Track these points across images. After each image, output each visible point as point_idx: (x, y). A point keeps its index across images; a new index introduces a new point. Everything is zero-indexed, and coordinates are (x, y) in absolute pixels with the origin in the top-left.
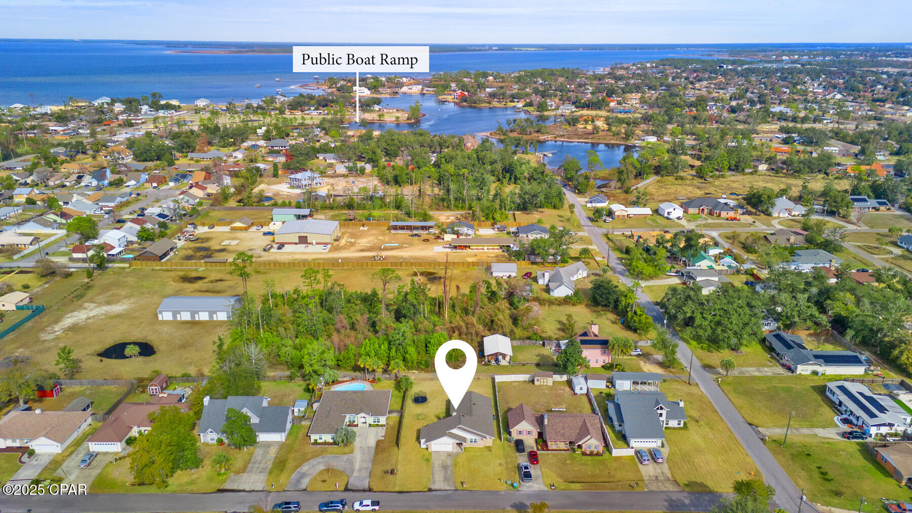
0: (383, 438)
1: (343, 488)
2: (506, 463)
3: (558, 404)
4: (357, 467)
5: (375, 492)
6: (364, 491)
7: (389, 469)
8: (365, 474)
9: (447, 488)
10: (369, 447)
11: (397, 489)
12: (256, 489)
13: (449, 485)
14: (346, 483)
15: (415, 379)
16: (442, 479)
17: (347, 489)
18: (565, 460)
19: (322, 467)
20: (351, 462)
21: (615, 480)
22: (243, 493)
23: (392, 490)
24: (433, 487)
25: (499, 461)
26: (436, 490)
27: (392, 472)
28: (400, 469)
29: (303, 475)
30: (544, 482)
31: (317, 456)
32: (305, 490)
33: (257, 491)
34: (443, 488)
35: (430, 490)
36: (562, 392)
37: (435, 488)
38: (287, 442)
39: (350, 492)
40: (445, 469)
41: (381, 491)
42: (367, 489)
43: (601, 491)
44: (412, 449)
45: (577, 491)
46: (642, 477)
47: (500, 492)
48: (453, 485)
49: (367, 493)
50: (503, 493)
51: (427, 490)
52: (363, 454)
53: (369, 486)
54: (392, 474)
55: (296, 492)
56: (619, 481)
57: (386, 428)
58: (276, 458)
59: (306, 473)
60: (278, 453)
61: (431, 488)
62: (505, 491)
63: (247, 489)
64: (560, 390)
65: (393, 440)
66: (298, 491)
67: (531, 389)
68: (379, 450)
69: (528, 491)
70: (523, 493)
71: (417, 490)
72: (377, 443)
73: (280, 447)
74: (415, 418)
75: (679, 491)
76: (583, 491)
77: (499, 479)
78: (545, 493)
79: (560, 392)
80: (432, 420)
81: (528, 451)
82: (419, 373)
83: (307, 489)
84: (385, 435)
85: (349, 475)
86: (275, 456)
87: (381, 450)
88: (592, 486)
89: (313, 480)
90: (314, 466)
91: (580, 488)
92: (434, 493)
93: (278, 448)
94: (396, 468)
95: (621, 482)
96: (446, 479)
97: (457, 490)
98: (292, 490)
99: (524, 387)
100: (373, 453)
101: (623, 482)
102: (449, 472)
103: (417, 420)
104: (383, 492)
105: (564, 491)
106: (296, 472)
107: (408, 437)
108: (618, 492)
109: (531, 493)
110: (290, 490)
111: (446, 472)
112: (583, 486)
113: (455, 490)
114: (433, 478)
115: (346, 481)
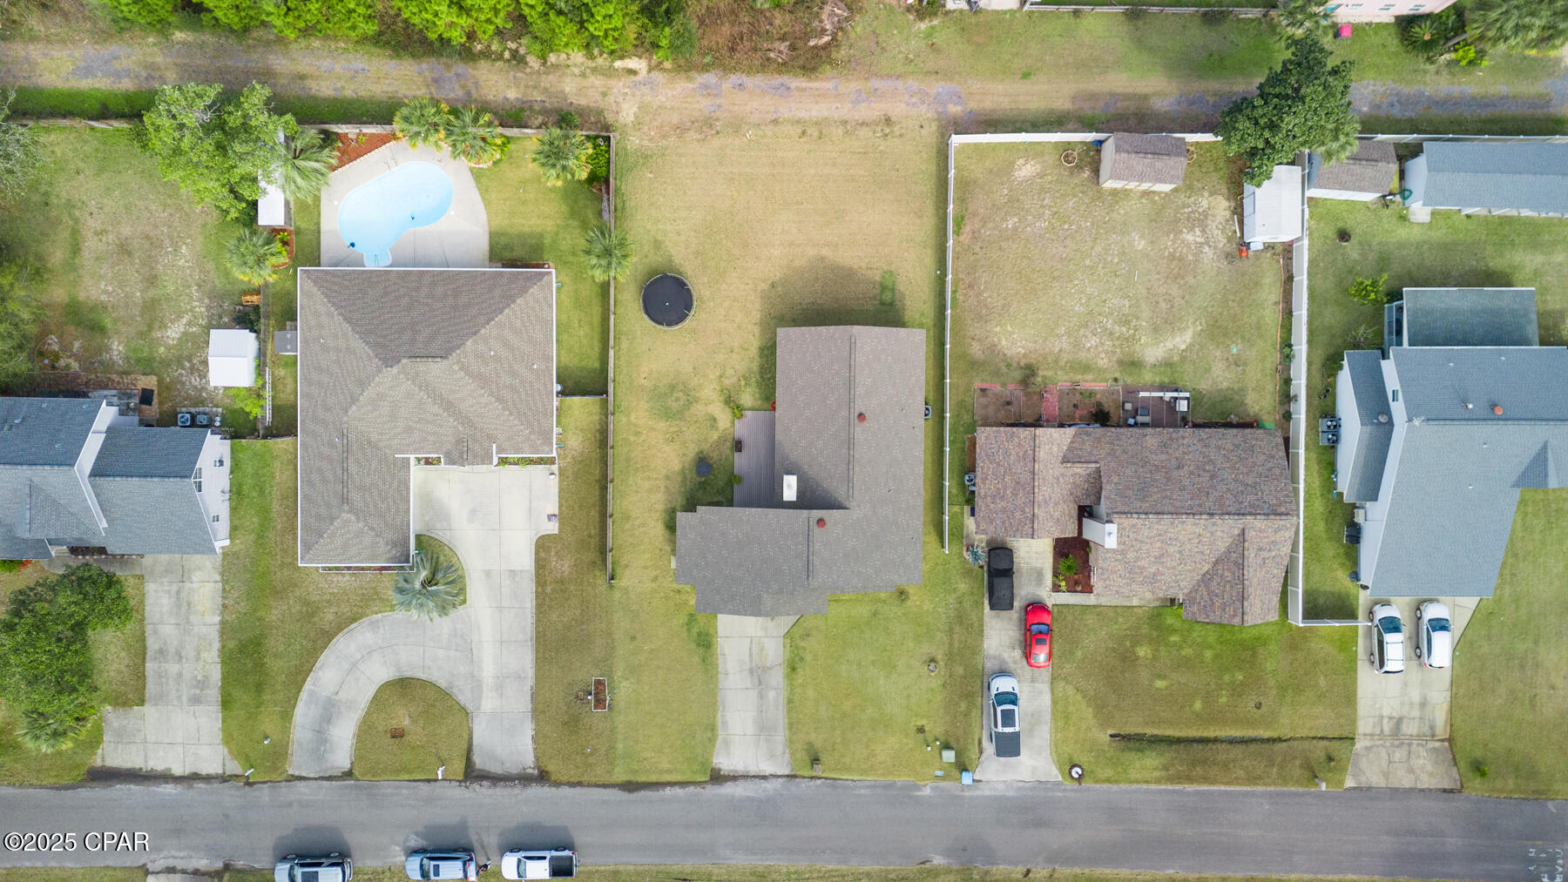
0: (553, 527)
1: (459, 767)
2: (950, 657)
3: (1165, 324)
4: (488, 671)
5: (558, 784)
6: (524, 779)
7: (589, 676)
8: (519, 702)
9: (767, 768)
10: (513, 573)
11: (620, 775)
12: (205, 770)
13: (772, 756)
14: (465, 746)
15: (638, 125)
16: (750, 728)
17: (472, 774)
18: (1135, 643)
19: (379, 673)
20: (469, 652)
21: (1266, 734)
22: (169, 789)
23: (606, 779)
24: (723, 762)
25: (927, 649)
26: (734, 778)
27: (599, 694)
28: (623, 690)
29: (329, 712)
30: (1056, 745)
31: (354, 620)
32: (348, 774)
33: (208, 778)
34: (753, 770)
35: (717, 777)
36: (1198, 240)
37: (732, 768)
38: (237, 541)
39: (485, 783)
40: (760, 684)
41: (575, 780)
42: (530, 771)
43: (1215, 788)
44: (653, 585)
45: (1145, 786)
46: (1353, 722)
47: (918, 788)
48: (784, 753)
49: (535, 791)
50: (927, 791)
51: (708, 778)
52: (500, 608)
53: (537, 758)
54: (600, 702)
55: (326, 783)
56: (1280, 740)
57: (560, 468)
58: (225, 629)
59: (337, 698)
60: (224, 606)
61: (720, 770)
62: (934, 784)
63: (177, 770)
64: (1191, 229)
65: (590, 536)
66: (330, 778)
67: (1079, 227)
68: (548, 590)
69: (1001, 787)
70: (987, 793)
71: (680, 778)
72: (537, 553)
73: (222, 574)
74: (654, 411)
75: (1445, 791)
76: (1163, 787)
77: (921, 730)
78: (1050, 794)
79: (1190, 237)
80: (715, 420)
81: (1023, 593)
82: (649, 71)
83: (356, 772)
84: (560, 506)
85: (470, 707)
86: (217, 619)
87: (554, 590)
88: (1194, 763)
89: (366, 730)
90: (354, 665)
91: (1156, 774)
92: (728, 789)
93: (218, 578)
94: (611, 677)
95: (1284, 744)
96: (763, 729)
97: (795, 776)
98: (312, 775)
99: (1055, 209)
100: (529, 603)
101: (1291, 743)
102: (772, 694)
103: (662, 425)
104: (580, 784)
105: (1105, 786)
106: (303, 695)
107: (637, 518)
108: (1263, 794)
109: (1011, 793)
110: (304, 774)
111: (761, 696)
112: (1166, 768)
113: (788, 776)
114: (725, 723)
115: (466, 736)
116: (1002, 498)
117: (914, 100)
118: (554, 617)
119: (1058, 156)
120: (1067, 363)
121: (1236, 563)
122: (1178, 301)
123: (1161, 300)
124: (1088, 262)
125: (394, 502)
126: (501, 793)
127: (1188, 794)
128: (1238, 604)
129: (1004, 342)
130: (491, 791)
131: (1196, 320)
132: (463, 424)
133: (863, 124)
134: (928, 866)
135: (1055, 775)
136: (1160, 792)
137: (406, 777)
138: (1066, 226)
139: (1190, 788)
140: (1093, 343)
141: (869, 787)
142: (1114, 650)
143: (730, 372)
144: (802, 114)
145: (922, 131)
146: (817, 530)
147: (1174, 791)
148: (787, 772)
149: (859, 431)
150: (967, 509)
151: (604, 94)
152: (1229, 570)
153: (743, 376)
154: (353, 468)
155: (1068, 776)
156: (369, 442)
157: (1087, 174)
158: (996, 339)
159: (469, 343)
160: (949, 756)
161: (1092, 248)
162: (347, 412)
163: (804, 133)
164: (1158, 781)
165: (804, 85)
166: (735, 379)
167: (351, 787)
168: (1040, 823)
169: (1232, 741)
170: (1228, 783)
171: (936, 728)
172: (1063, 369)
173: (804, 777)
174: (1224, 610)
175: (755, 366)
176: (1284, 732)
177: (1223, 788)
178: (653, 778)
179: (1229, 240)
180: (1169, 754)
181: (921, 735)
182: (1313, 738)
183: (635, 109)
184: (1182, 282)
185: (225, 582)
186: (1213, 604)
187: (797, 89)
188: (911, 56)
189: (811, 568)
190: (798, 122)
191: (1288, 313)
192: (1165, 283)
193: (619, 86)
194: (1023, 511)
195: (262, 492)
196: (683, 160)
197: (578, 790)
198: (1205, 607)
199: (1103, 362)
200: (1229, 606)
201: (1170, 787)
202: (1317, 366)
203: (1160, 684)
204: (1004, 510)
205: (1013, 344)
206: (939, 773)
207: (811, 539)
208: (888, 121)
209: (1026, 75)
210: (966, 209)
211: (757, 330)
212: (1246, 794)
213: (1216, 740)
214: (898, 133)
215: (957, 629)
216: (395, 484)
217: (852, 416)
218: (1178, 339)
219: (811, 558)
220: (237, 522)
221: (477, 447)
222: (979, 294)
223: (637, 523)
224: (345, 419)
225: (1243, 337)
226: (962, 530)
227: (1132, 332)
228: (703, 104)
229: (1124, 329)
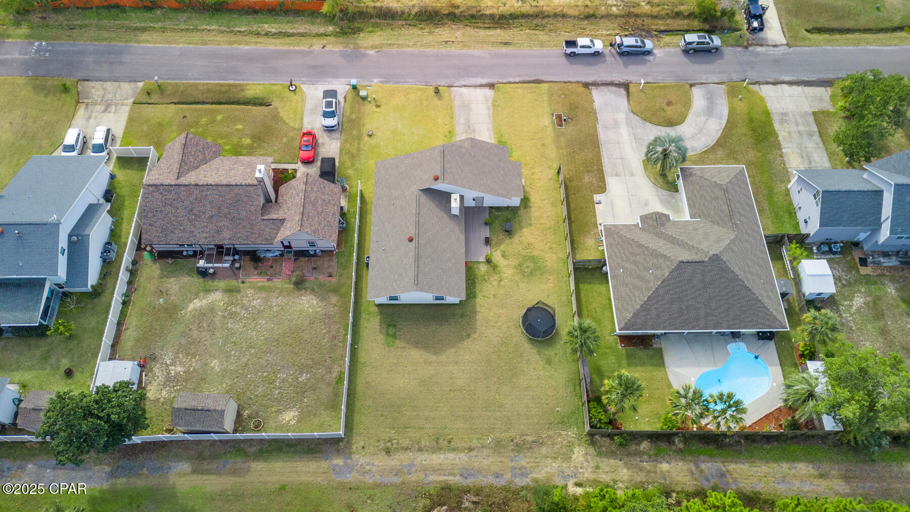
0: (597, 197)
1: (632, 88)
2: (359, 138)
3: (206, 313)
4: (624, 131)
5: (578, 82)
6: (596, 84)
7: (565, 129)
8: (604, 117)
9: (464, 90)
10: (618, 175)
11: (545, 86)
12: (770, 87)
13: (461, 95)
14: (630, 98)
16: (474, 106)
17: (626, 86)
18: (252, 144)
19: (686, 128)
20: (637, 138)
21: (183, 106)
22: (787, 78)
23: (552, 84)
24: (488, 92)
25: (373, 141)
26: (481, 86)
27: (560, 121)
28: (547, 121)
29: (709, 111)
30: (304, 100)
31: (705, 152)
32: (691, 85)
33: (767, 83)
34: (472, 89)
35: (491, 86)
36: (173, 368)
37: (483, 90)
38: (784, 188)
39: (618, 82)
40: (469, 126)
41: (568, 84)
42: (593, 88)
43: (218, 82)
44: (534, 171)
45: (255, 82)
46: (132, 110)
47: (381, 82)
48: (454, 96)
49: (590, 79)
50: (375, 80)
51: (496, 85)
52: (622, 158)
53: (591, 93)
54: (559, 117)
55: (704, 82)
56: (175, 103)
57: (597, 228)
58: (779, 147)
59: (707, 117)
60: (782, 156)
61: (490, 89)
62: (372, 83)
63: (785, 87)
64: (177, 374)
65: (574, 194)
66: (702, 84)
67: (256, 374)
68: (595, 167)
69: (334, 83)
70: (343, 80)
71: (511, 85)
72: (605, 185)
73: (788, 172)
74: (542, 261)
75: (88, 80)
76: (245, 82)
77: (378, 106)
78: (308, 79)
79: (179, 369)
80: (503, 256)
81: (315, 169)
82: (566, 485)
83: (688, 86)
84: (594, 208)
85: (631, 114)
86: (784, 150)
87: (592, 167)
88: (226, 92)
89: (688, 104)
90: (700, 131)
91: (248, 87)
92: (485, 81)
93: (789, 170)
94: (554, 129)
95: (174, 101)
96: (466, 107)
97: (448, 87)
98: (712, 85)
99: (272, 386)
100: (605, 161)
101: (170, 101)
102: (462, 121)
103: (536, 253)
104: (565, 82)
105: (277, 83)
106: (725, 118)
107: (547, 203)
108: (191, 79)
109: (330, 79)
110: (716, 85)
111: (468, 120)
112: (242, 90)
113: (452, 87)
114: (488, 108)
115: (631, 102)
116: (324, 200)
117: (368, 467)
118: (590, 155)
119: (265, 426)
120: (275, 291)
121: (186, 164)
122: (194, 327)
123: (206, 328)
124: (253, 351)
125: (695, 196)
126: (608, 78)
127: (231, 79)
128: (188, 143)
129: (315, 302)
130: (613, 79)
131: (184, 316)
132: (662, 233)
133: (407, 449)
134: (377, 50)
135: (304, 88)
136: (247, 80)
137: (661, 84)
138: (265, 374)
139: (231, 82)
140: (255, 302)
141: (408, 82)
142: (264, 142)
143: (495, 283)
144: (451, 456)
145: (362, 444)
146: (439, 174)
147: (239, 80)
148: (453, 89)
149: (412, 232)
150: (345, 210)
151: (597, 467)
152: (191, 162)
153: (486, 281)
154: (725, 208)
155: (298, 86)
156: (718, 224)
157: (246, 413)
158: (320, 304)
159: (667, 274)
160: (363, 93)
161: (249, 360)
162: (736, 236)
163: (450, 442)
164: (247, 85)
165: (450, 478)
166: (492, 279)
167: (689, 80)
168: (315, 67)
169: (203, 103)
170: (208, 83)
171: (369, 108)
172: (277, 288)
173: (444, 86)
174: (197, 143)
175: (478, 287)
176: (172, 106)
177: (212, 82)
178: (525, 85)
179: (151, 370)
180: (240, 96)
181: (378, 104)
182: (156, 104)
183: (574, 457)
184: (189, 340)
185: (785, 168)
186: (203, 148)
187: (454, 475)
188: (369, 501)
189: (442, 155)
190: (454, 450)
191: (120, 324)
192: (201, 339)
193: (587, 474)
194: (312, 189)
195: (777, 215)
196: (535, 420)
197: (566, 80)
198: (208, 148)
199: (250, 292)
200: (193, 144)
201: (241, 82)
202: (108, 292)
203: (240, 127)
204: (323, 194)
205: (309, 302)
206: (369, 88)
207: (442, 169)
208: (388, 452)
209: (283, 488)
210: (334, 388)
211: (478, 308)
212: (199, 79)
213: (212, 103)
214: (381, 443)
215: (355, 152)
216: (697, 205)
217: (417, 239)
218: (198, 305)
219: (442, 160)
220: (787, 198)
221: (651, 222)
222: (329, 332)
223: (547, 201)
224: (736, 233)
225: (154, 308)
226: (349, 199)
227: (229, 308)
228: (524, 461)
229: (234, 310)
